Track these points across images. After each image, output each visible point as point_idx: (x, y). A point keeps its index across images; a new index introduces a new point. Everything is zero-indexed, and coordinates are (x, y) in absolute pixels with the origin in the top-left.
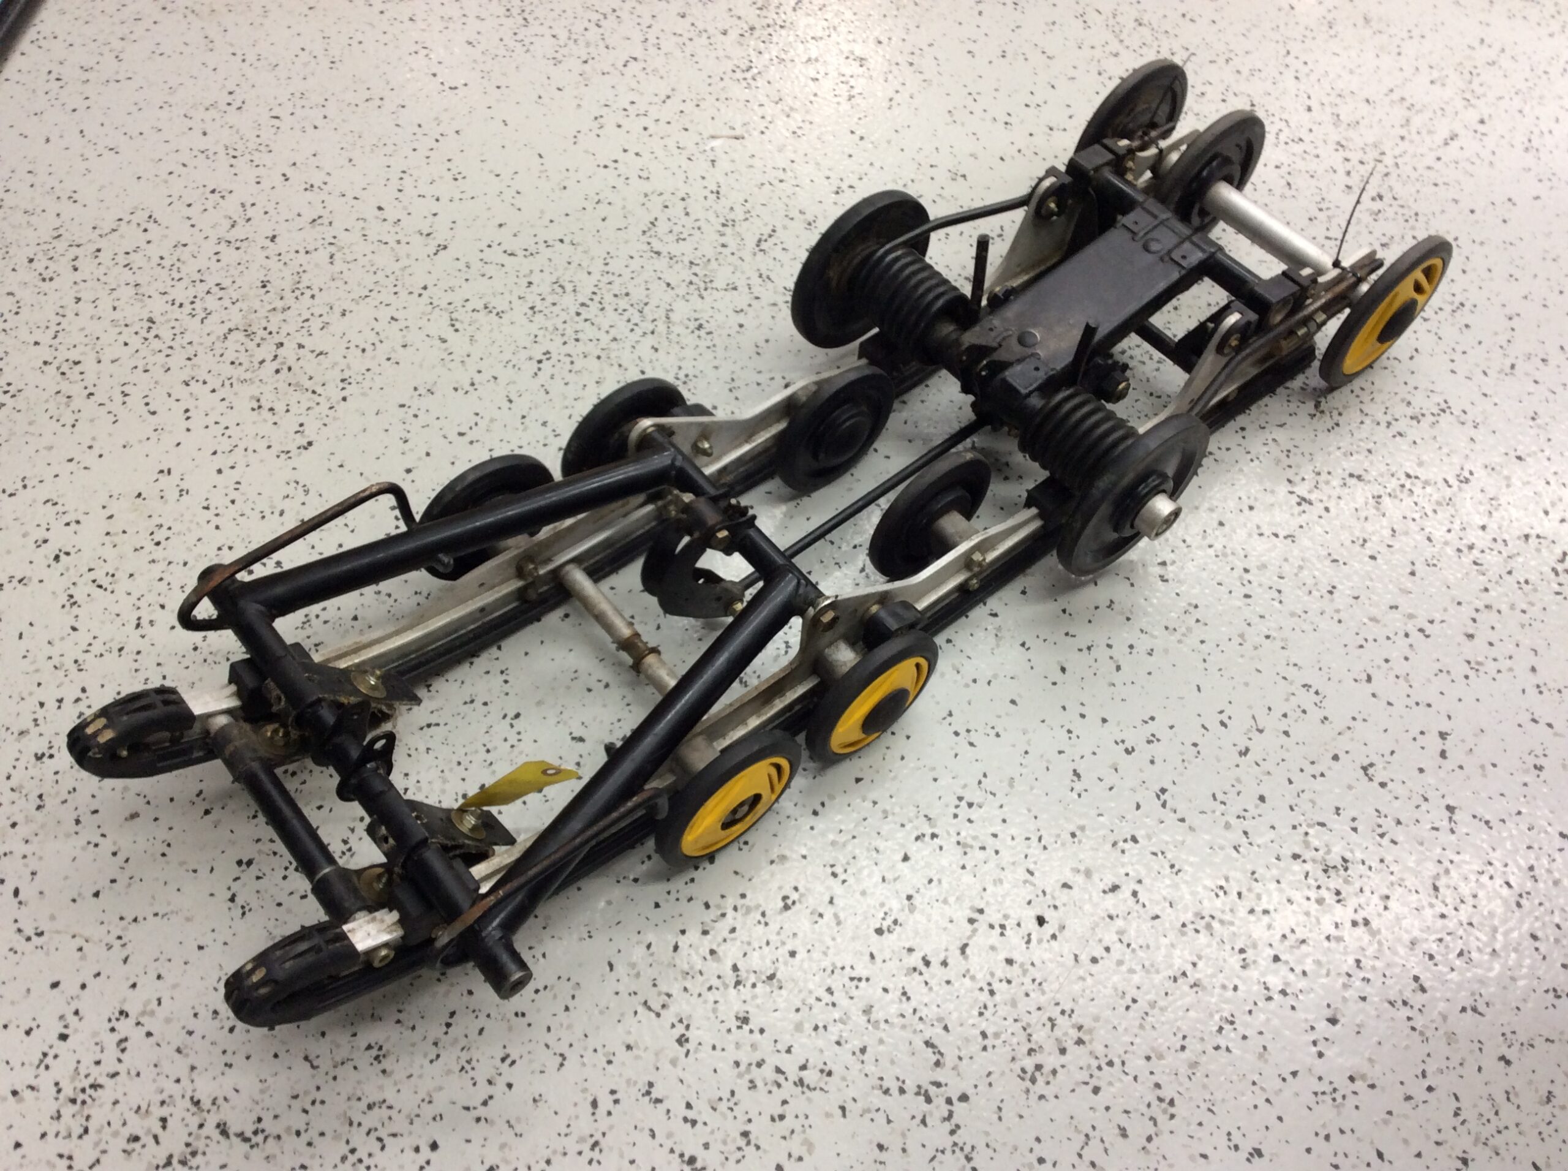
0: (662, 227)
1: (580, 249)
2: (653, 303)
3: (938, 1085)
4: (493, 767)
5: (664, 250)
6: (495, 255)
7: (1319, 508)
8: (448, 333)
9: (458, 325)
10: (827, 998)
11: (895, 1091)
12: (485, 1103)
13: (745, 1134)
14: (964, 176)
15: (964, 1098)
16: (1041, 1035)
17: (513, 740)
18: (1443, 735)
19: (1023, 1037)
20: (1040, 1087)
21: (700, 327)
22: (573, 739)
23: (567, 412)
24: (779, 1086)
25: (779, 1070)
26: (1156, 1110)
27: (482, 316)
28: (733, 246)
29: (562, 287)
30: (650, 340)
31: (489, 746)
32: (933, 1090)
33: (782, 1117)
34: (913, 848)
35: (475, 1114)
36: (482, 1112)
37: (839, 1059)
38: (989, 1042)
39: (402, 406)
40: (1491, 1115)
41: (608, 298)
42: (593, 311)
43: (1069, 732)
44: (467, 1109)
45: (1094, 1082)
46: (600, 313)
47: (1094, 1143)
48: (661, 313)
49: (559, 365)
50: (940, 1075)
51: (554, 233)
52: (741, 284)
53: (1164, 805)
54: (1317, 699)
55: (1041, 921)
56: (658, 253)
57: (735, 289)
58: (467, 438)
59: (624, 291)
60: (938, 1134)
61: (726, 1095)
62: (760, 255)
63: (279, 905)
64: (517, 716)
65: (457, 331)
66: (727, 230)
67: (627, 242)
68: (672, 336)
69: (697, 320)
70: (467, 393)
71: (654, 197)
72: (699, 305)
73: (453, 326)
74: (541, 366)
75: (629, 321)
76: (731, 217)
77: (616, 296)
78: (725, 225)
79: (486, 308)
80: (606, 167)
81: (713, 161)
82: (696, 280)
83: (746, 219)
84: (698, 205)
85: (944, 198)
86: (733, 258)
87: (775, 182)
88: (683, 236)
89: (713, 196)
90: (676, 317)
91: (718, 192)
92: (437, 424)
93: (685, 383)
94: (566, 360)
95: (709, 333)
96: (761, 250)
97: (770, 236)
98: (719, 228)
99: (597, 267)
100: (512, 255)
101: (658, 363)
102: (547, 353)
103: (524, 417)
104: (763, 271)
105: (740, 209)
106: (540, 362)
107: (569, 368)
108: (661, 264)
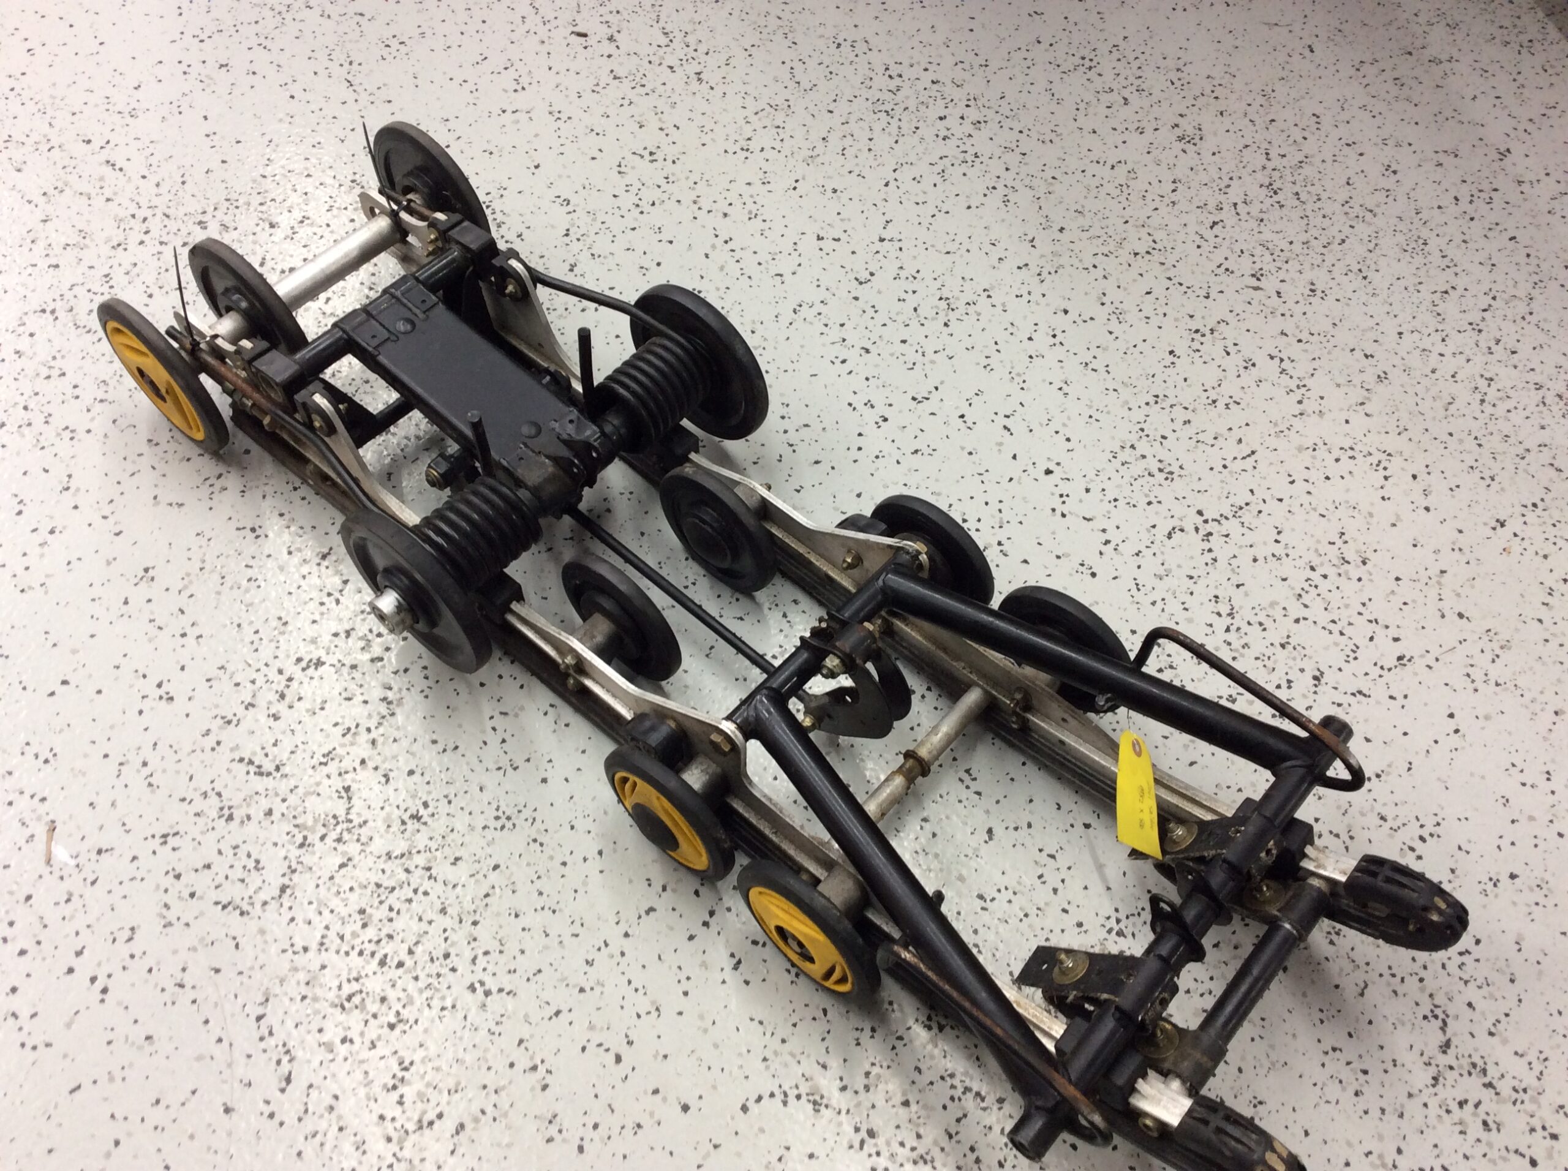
0: (233, 892)
1: (277, 990)
2: (374, 877)
3: (1197, 529)
4: (1042, 905)
5: (278, 882)
6: (288, 1106)
8: (448, 1125)
9: (431, 1115)
10: (1160, 604)
11: (1212, 555)
12: (1337, 836)
13: (1283, 646)
14: (146, 570)
15: (1200, 513)
16: (1138, 468)
17: (1007, 895)
18: (820, 238)
19: (1140, 481)
20: (1175, 468)
21: (416, 817)
22: (991, 839)
23: (567, 939)
24: (1238, 629)
25: (1228, 630)
26: (1164, 405)
27: (409, 1092)
28: (265, 804)
29: (349, 998)
30: (443, 870)
31: (1021, 915)
32: (1202, 532)
33: (1261, 624)
35: (1348, 842)
36: (1344, 836)
37: (1203, 592)
38: (1154, 500)
39: (581, 1149)
40: (1101, 240)
41: (371, 933)
42: (395, 950)
43: (877, 457)
44: (1347, 848)
45: (1159, 439)
46: (397, 939)
47: (1201, 437)
48: (394, 866)
49: (491, 968)
50: (1190, 528)
51: (244, 1033)
52: (338, 783)
53: (926, 399)
54: (805, 306)
55: (1048, 472)
56: (283, 889)
57: (347, 789)
58: (624, 1050)
59: (357, 917)
60: (1233, 526)
61: (1259, 663)
62: (285, 770)
63: (1240, 1070)
64: (981, 897)
65: (440, 1116)
66: (238, 814)
67: (262, 932)
68: (433, 845)
69: (403, 823)
70: (549, 1072)
71: (171, 916)
72: (377, 824)
73: (431, 1123)
74: (494, 990)
75: (410, 901)
76: (214, 814)
77: (364, 926)
78: (230, 818)
79: (394, 1087)
80: (105, 991)
81: (99, 852)
82: (333, 835)
83: (219, 795)
84: (189, 857)
85: (186, 587)
86: (292, 800)
87: (146, 771)
88: (251, 864)
89: (172, 841)
90: (400, 847)
91: (165, 836)
92: (606, 1095)
93: (509, 818)
94: (482, 961)
95: (426, 805)
96: (278, 769)
97: (251, 762)
98: (234, 825)
99: (313, 960)
100: (288, 1080)
101: (481, 854)
102: (472, 988)
103: (582, 990)
104: (315, 761)
105: (199, 804)
106: (487, 993)
107: (494, 956)
108: (303, 882)
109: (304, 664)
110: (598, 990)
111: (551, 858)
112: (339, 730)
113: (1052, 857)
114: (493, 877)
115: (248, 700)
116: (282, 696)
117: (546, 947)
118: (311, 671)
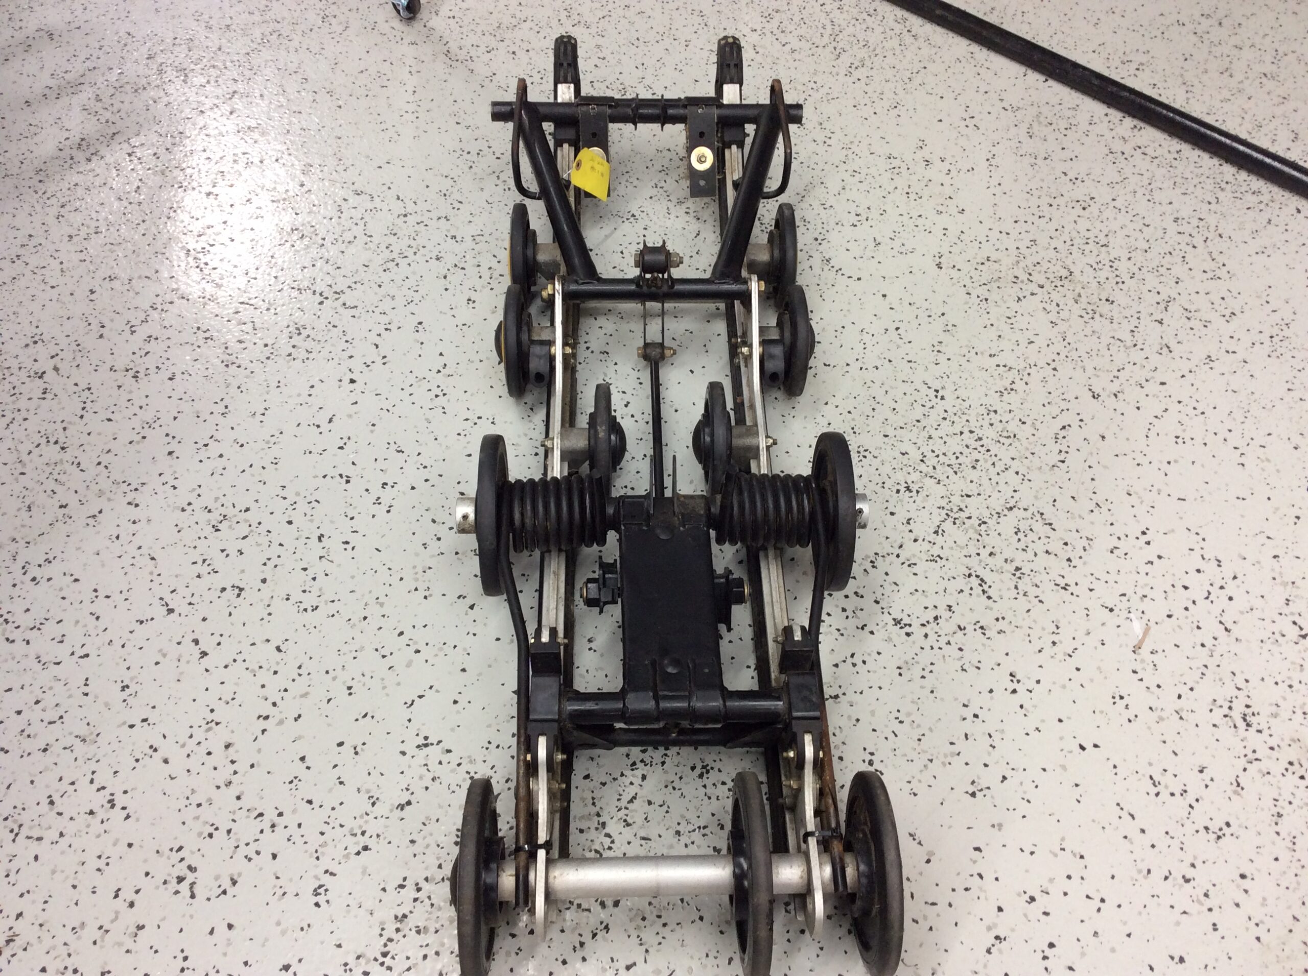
2: (953, 477)
3: (337, 299)
11: (352, 285)
13: (395, 234)
15: (321, 303)
16: (309, 344)
18: (204, 654)
19: (317, 338)
20: (291, 329)
26: (233, 358)
27: (1007, 383)
28: (991, 563)
29: (1009, 437)
30: (915, 455)
32: (337, 296)
33: (387, 247)
34: (442, 360)
35: (498, 172)
36: (496, 174)
37: (386, 277)
38: (330, 326)
39: (943, 314)
41: (977, 455)
42: (969, 440)
43: (425, 467)
44: (502, 171)
45: (269, 347)
47: (249, 330)
48: (938, 474)
49: (927, 399)
50: (339, 302)
52: (939, 539)
53: (341, 476)
54: (302, 607)
55: (352, 382)
56: (1011, 509)
57: (936, 532)
59: (978, 467)
60: (318, 287)
65: (998, 366)
66: (1011, 568)
67: (1036, 497)
68: (911, 470)
69: (918, 492)
70: (933, 346)
71: (1084, 542)
72: (932, 503)
73: (1005, 366)
74: (932, 390)
75: (944, 454)
76: (1026, 579)
77: (977, 461)
78: (1017, 569)
79: (1012, 390)
80: (1144, 533)
81: (1111, 610)
82: (961, 514)
83: (1016, 587)
84: (1057, 566)
85: (952, 754)
86: (973, 551)
87: (1055, 638)
88: (1021, 535)
89: (1062, 583)
90: (929, 482)
91: (1064, 589)
92: (915, 323)
93: (859, 452)
94: (929, 405)
95: (898, 491)
96: (970, 575)
97: (984, 592)
98: (1018, 564)
99: (1015, 466)
100: (1064, 427)
101: (889, 447)
102: (942, 398)
103: (890, 361)
104: (943, 562)
105: (1033, 591)
106: (937, 391)
107: (921, 402)
108: (997, 504)
109: (907, 629)
110: (882, 357)
111: (853, 419)
112: (915, 569)
114: (891, 433)
115: (960, 633)
116: (936, 618)
117: (891, 387)
118: (906, 620)
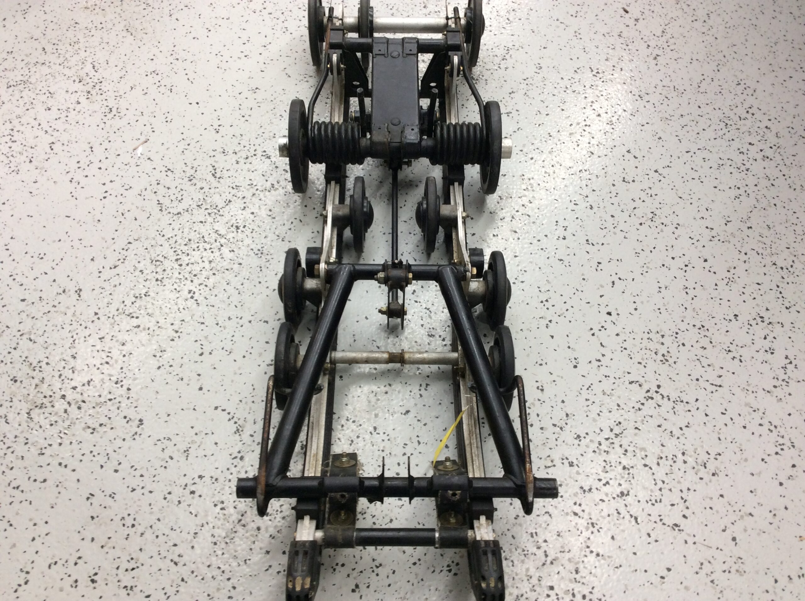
0: (166, 202)
1: (143, 240)
2: (205, 234)
3: (648, 391)
4: (393, 453)
5: (180, 210)
6: (107, 273)
7: (514, 112)
8: (135, 322)
9: (135, 315)
10: (589, 403)
11: (641, 407)
12: (546, 556)
13: (624, 468)
14: (257, 88)
15: (659, 387)
16: (653, 346)
17: (385, 437)
18: (629, 151)
19: (648, 352)
20: (671, 361)
21: (237, 228)
22: (405, 414)
23: (233, 306)
24: (613, 443)
25: (607, 439)
26: (703, 333)
27: (138, 303)
28: (204, 184)
30: (225, 250)
31: (382, 449)
32: (649, 394)
33: (626, 451)
34: (550, 331)
35: (548, 562)
36: (549, 559)
37: (616, 416)
38: (643, 364)
39: (159, 368)
40: (764, 246)
41: (185, 248)
42: (185, 259)
43: (542, 249)
44: (544, 564)
45: (680, 343)
46: (189, 257)
47: (702, 359)
48: (214, 236)
49: (202, 291)
50: (646, 387)
51: (121, 243)
52: (230, 197)
53: (593, 245)
54: (588, 173)
55: (609, 314)
56: (179, 213)
57: (230, 201)
58: (206, 354)
59: (187, 240)
60: (667, 405)
61: (604, 464)
62: (221, 180)
63: (389, 585)
64: (375, 428)
65: (137, 318)
66: (194, 181)
67: (159, 220)
68: (232, 240)
69: (232, 226)
70: (179, 337)
71: (144, 193)
72: (225, 219)
73: (133, 317)
74: (195, 298)
75: (205, 250)
76: (188, 175)
77: (186, 245)
78: (190, 180)
79: (137, 297)
80: (105, 198)
81: (149, 159)
82: (210, 211)
83: (196, 171)
84: (168, 182)
85: (261, 103)
86: (212, 191)
87: (187, 147)
88: (179, 198)
89: (169, 173)
90: (222, 232)
91: (169, 170)
92: (186, 360)
93: (262, 253)
94: (202, 287)
95: (244, 227)
96: (219, 178)
97: (215, 170)
98: (190, 183)
99: (161, 240)
100: (115, 267)
101: (241, 255)
102: (190, 292)
103: (217, 324)
104: (231, 185)
105: (188, 169)
106: (192, 297)
107: (208, 289)
108: (186, 216)
109: (264, 154)
110: (222, 328)
111: (259, 277)
112: (250, 182)
113: (419, 443)
114: (236, 266)
115: (236, 151)
116: (247, 158)
117: (224, 301)
118: (263, 158)
